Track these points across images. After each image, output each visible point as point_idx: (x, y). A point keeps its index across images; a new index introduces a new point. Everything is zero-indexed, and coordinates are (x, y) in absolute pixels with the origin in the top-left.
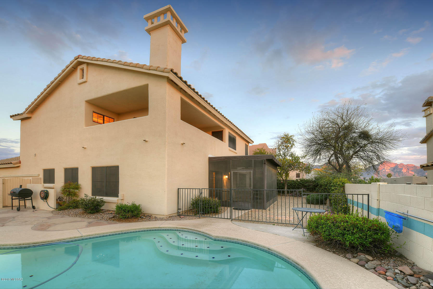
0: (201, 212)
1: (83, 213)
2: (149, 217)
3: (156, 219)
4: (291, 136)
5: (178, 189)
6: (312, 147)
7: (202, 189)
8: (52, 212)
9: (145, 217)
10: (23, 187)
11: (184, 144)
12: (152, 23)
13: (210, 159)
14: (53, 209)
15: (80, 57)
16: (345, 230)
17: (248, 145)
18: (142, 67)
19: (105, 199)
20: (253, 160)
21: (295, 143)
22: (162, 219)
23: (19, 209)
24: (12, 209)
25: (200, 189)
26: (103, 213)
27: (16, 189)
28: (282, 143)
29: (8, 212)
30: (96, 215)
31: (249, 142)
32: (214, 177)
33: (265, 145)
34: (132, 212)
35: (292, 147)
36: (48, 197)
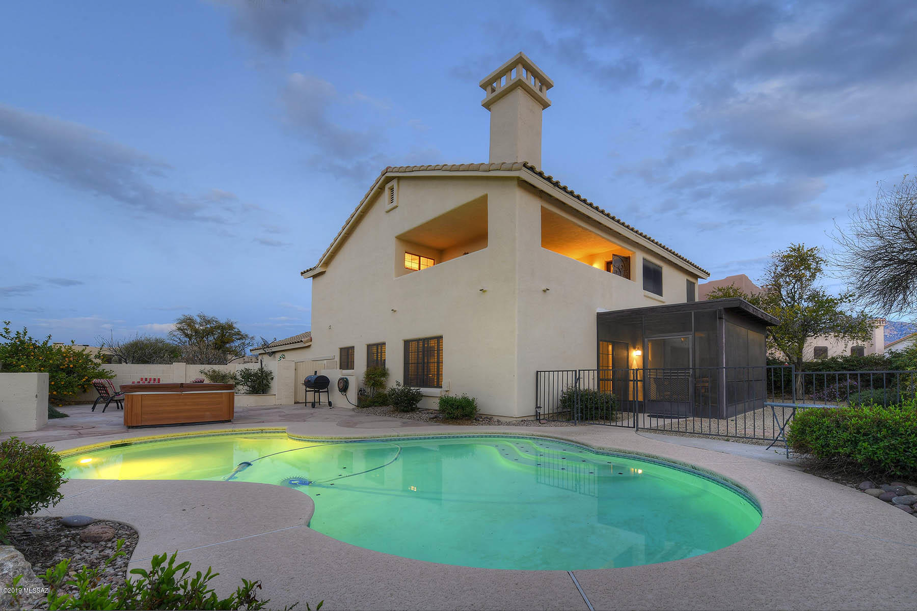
0: (578, 413)
1: (393, 412)
2: (489, 420)
3: (499, 423)
4: (812, 249)
5: (537, 372)
6: (881, 271)
7: (579, 371)
8: (353, 410)
9: (481, 420)
10: (318, 374)
11: (548, 291)
12: (493, 90)
13: (600, 315)
14: (354, 407)
15: (388, 171)
16: (858, 433)
17: (694, 283)
18: (477, 168)
19: (423, 390)
20: (693, 313)
21: (823, 266)
22: (509, 424)
23: (313, 405)
24: (306, 405)
25: (576, 371)
26: (420, 412)
27: (310, 377)
28: (786, 269)
29: (301, 409)
30: (411, 414)
31: (696, 277)
32: (611, 352)
33: (743, 278)
34: (463, 408)
35: (813, 276)
36: (347, 389)
